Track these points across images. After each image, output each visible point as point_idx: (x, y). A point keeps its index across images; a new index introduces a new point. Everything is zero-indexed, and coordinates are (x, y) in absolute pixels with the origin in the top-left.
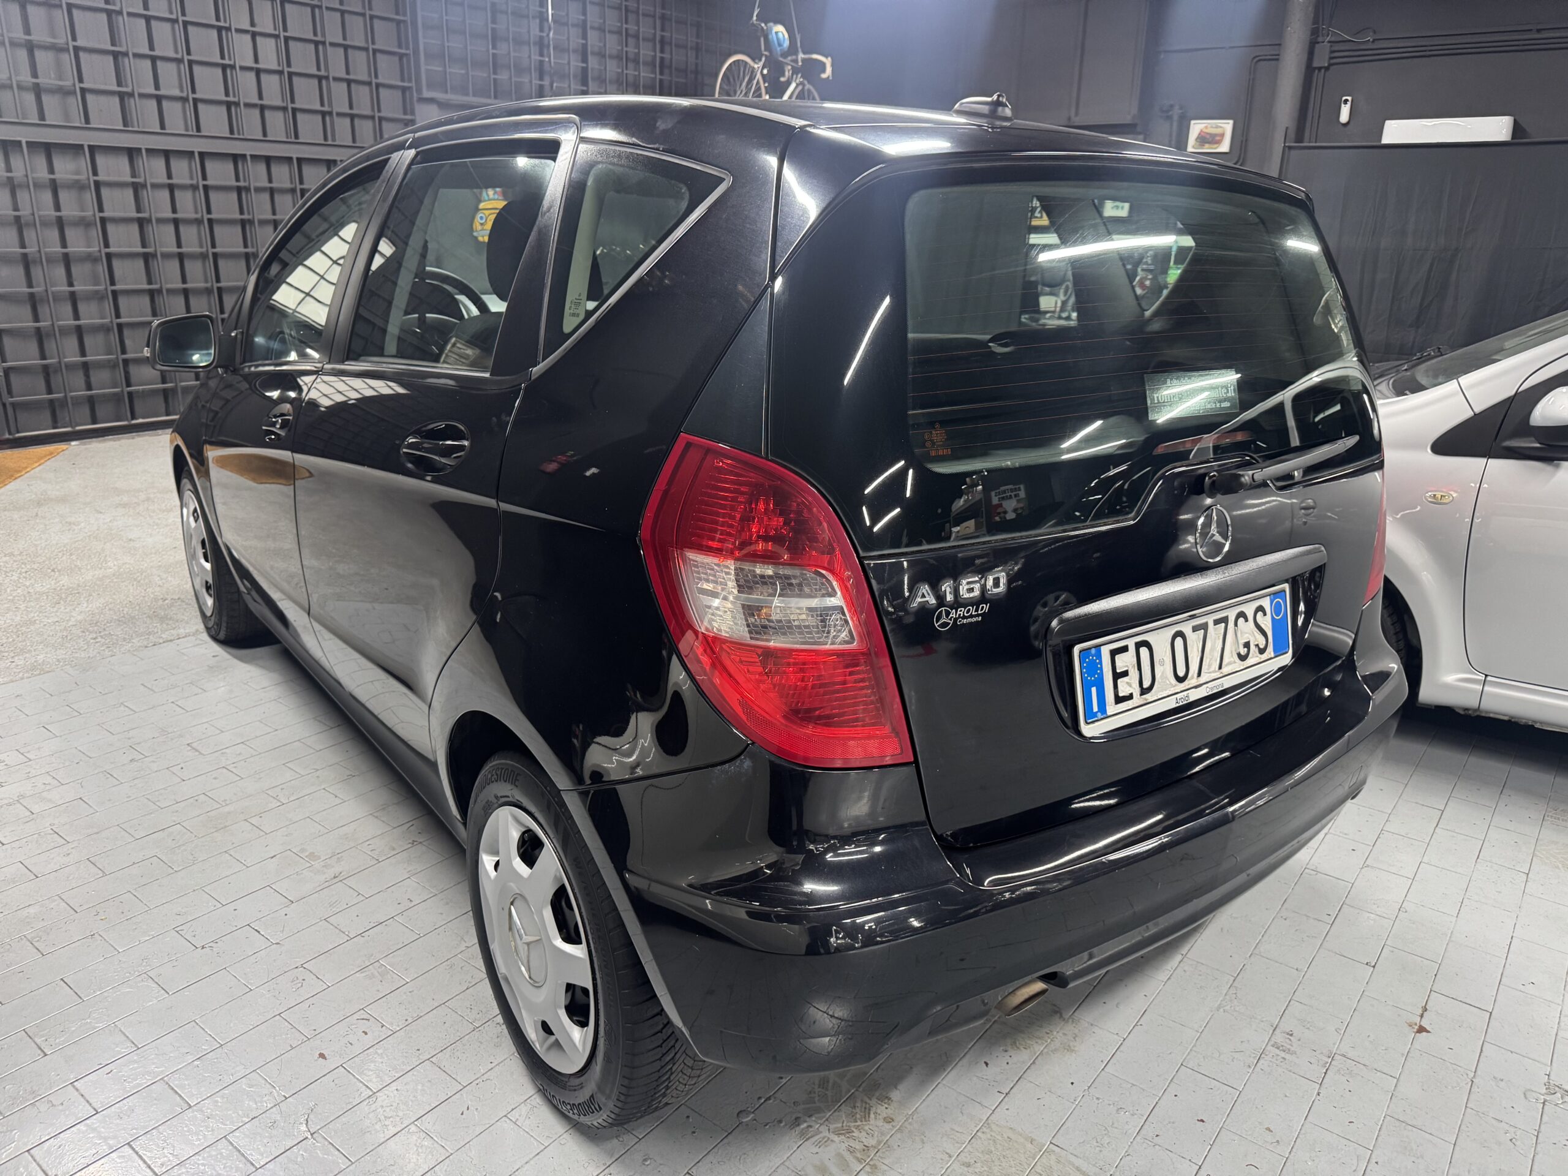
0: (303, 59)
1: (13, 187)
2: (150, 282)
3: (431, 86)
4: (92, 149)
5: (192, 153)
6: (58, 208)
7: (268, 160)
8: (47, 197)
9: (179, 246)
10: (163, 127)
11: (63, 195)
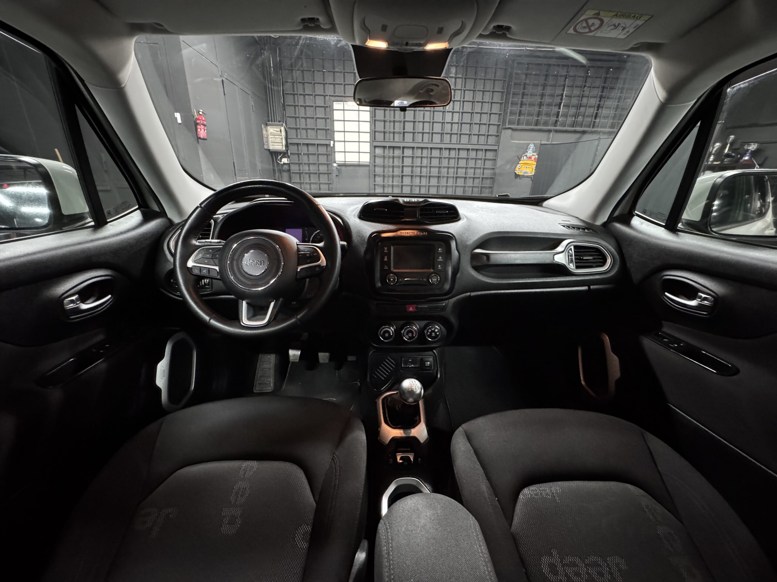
0: (467, 118)
1: (384, 157)
2: (411, 183)
3: (510, 123)
4: (404, 148)
5: (428, 148)
6: (393, 163)
7: (450, 149)
8: (391, 160)
9: (421, 173)
10: (422, 141)
11: (395, 159)
